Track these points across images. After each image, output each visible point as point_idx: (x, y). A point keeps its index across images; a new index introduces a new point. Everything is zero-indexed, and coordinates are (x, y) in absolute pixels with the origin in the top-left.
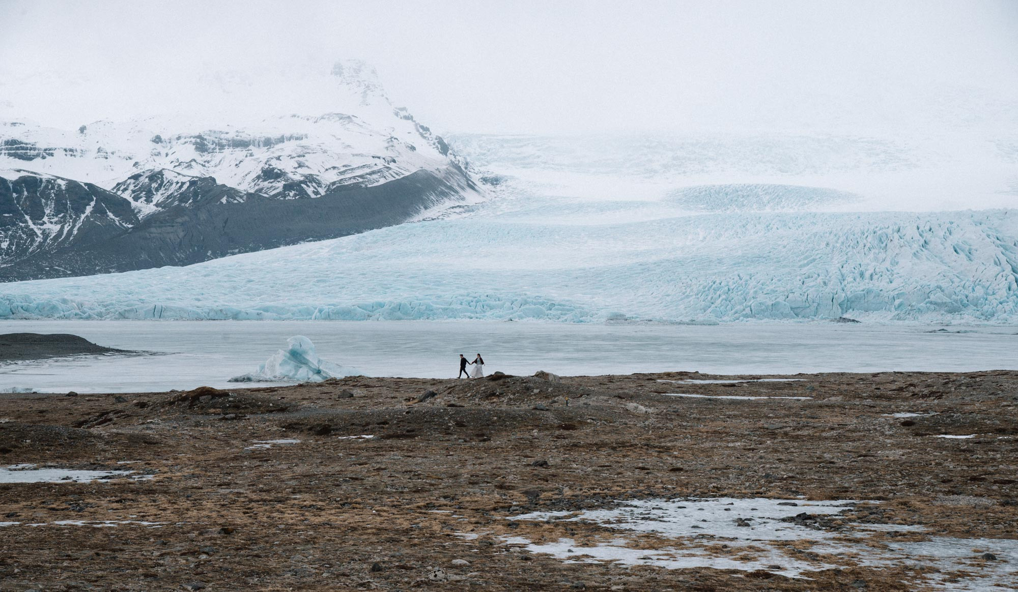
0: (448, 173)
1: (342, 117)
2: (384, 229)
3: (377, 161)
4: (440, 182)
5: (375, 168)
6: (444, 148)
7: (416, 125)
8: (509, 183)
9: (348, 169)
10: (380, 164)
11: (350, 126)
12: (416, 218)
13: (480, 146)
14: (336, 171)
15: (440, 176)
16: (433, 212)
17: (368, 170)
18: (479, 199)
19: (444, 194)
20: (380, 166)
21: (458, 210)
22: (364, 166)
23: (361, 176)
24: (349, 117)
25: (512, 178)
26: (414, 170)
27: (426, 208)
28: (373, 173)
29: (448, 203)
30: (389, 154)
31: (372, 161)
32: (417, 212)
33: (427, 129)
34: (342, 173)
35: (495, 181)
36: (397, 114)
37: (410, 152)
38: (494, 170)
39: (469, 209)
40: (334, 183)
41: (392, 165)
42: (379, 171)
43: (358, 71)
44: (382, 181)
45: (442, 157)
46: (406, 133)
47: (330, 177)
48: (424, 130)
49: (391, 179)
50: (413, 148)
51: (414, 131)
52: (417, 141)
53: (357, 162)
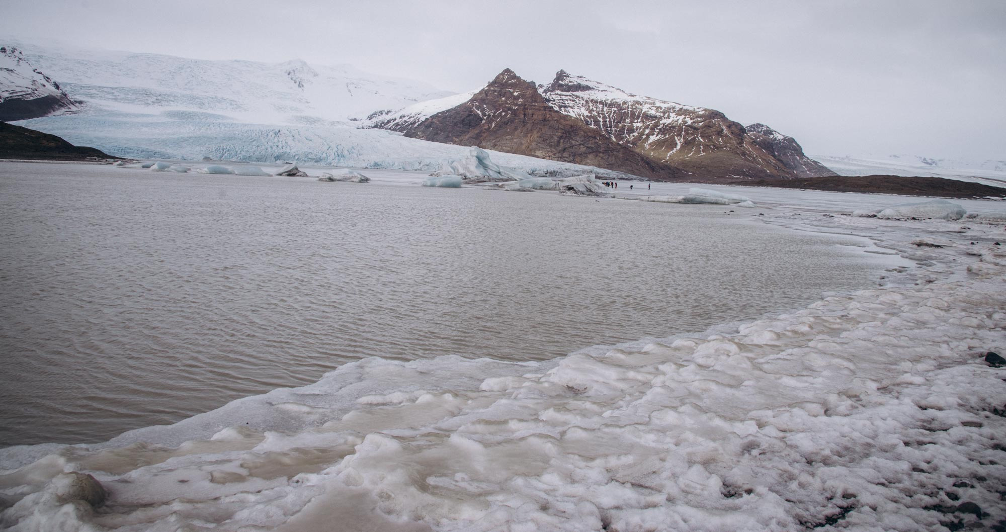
0: (61, 97)
1: (8, 70)
2: (40, 118)
3: (28, 89)
4: (59, 100)
5: (28, 93)
6: (57, 86)
7: (44, 76)
8: (88, 104)
9: (14, 92)
10: (30, 91)
11: (12, 74)
12: (50, 115)
13: (71, 88)
14: (8, 92)
15: (58, 98)
16: (57, 113)
17: (24, 93)
18: (77, 109)
19: (62, 106)
20: (30, 92)
21: (69, 113)
22: (22, 91)
23: (21, 95)
24: (12, 70)
25: (88, 102)
26: (46, 95)
27: (54, 111)
28: (26, 94)
29: (64, 110)
30: (34, 87)
31: (25, 89)
32: (50, 112)
33: (49, 79)
34: (11, 93)
35: (81, 102)
36: (34, 71)
37: (43, 87)
38: (79, 98)
39: (75, 113)
40: (8, 97)
41: (35, 92)
42: (30, 94)
43: (13, 51)
44: (32, 98)
45: (57, 90)
46: (40, 79)
47: (6, 95)
48: (47, 79)
49: (36, 98)
50: (44, 86)
51: (42, 78)
52: (44, 82)
53: (18, 89)
